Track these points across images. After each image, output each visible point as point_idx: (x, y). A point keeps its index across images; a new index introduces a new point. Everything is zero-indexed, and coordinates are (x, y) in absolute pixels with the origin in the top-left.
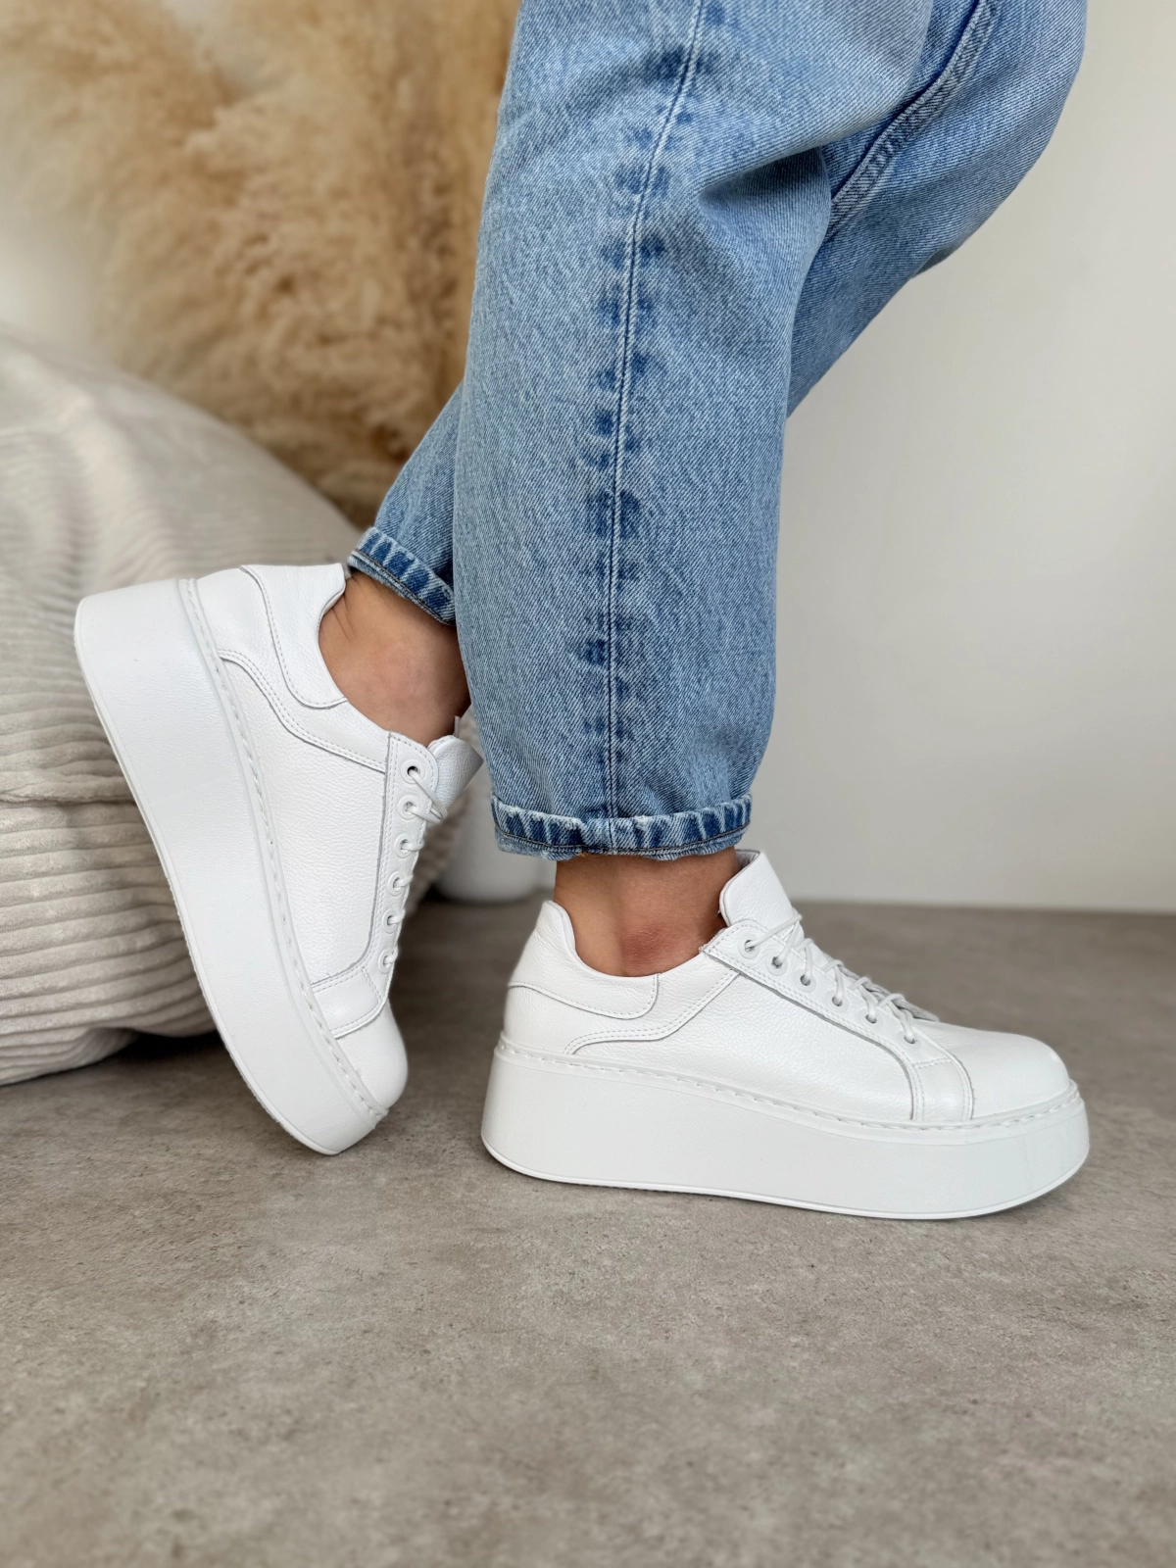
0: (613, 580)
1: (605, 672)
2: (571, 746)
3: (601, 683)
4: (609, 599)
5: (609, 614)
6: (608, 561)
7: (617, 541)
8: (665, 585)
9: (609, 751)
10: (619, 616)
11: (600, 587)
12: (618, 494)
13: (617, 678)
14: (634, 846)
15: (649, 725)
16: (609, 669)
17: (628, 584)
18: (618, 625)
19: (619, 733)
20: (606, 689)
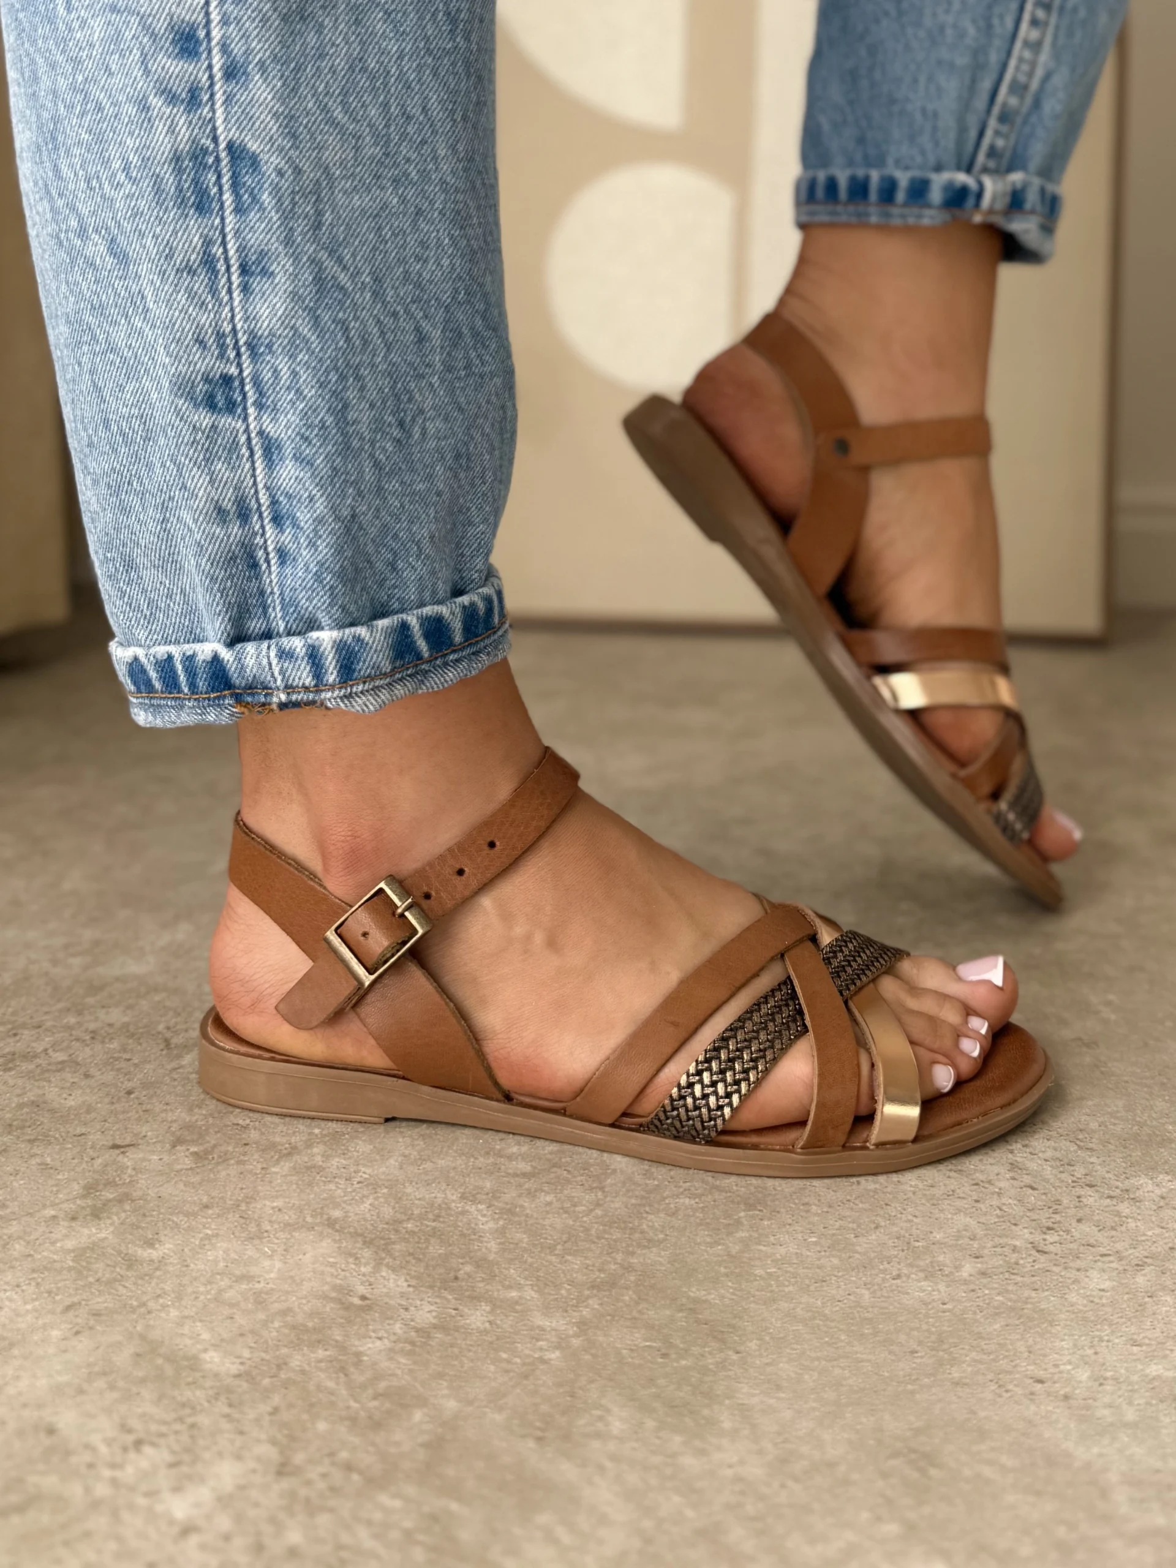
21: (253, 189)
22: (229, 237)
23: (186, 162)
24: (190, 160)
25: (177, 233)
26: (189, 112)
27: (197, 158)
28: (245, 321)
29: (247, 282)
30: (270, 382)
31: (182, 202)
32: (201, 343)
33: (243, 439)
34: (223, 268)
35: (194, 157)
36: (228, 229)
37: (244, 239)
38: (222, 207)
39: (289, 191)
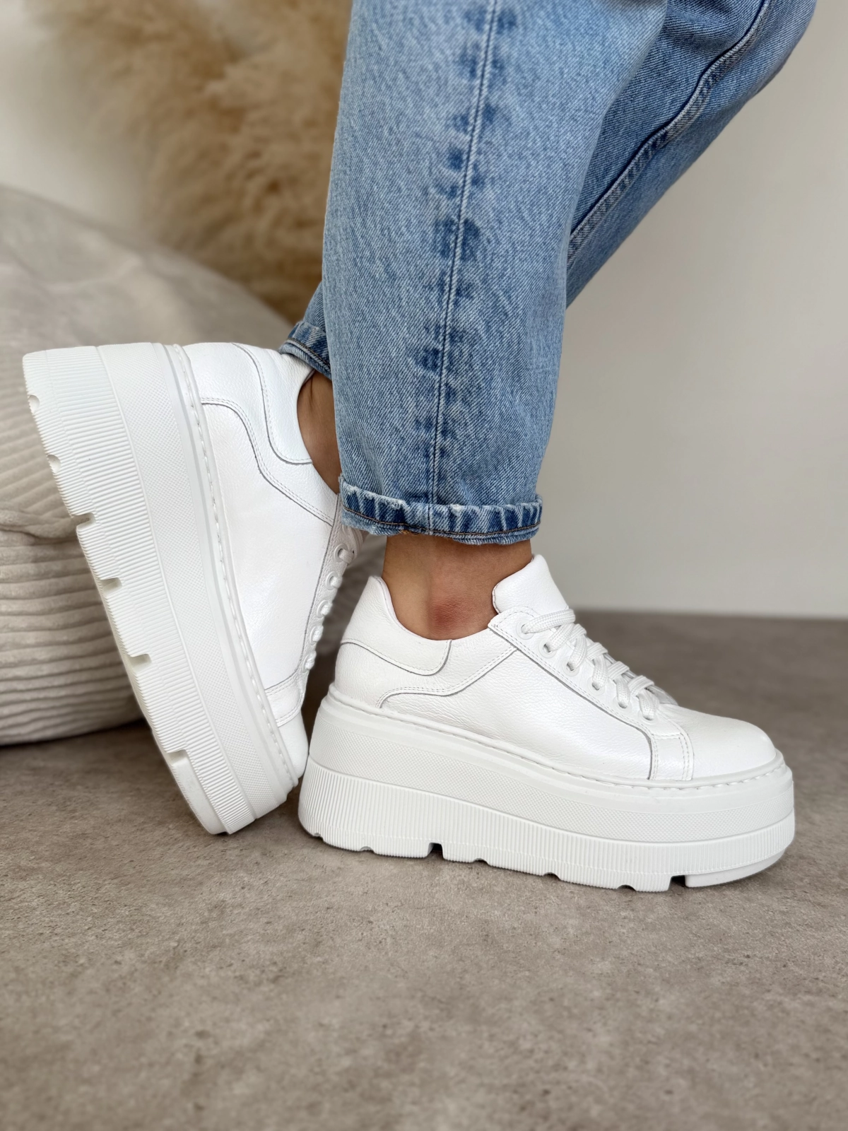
0: (452, 296)
1: (437, 378)
2: (402, 438)
3: (433, 387)
4: (447, 313)
5: (445, 326)
6: (448, 279)
7: (458, 262)
8: (495, 306)
9: (435, 447)
10: (454, 329)
11: (440, 302)
12: (462, 221)
13: (446, 384)
14: (447, 529)
15: (471, 428)
16: (441, 375)
17: (463, 300)
18: (452, 336)
19: (444, 433)
20: (436, 392)
21: (472, 248)
22: (455, 272)
23: (441, 227)
24: (443, 226)
25: (427, 266)
26: (448, 199)
27: (447, 226)
28: (452, 322)
29: (457, 300)
30: (457, 357)
31: (434, 249)
32: (427, 329)
33: (437, 386)
34: (448, 289)
35: (446, 225)
36: (454, 268)
37: (462, 275)
38: (454, 256)
39: (491, 253)
